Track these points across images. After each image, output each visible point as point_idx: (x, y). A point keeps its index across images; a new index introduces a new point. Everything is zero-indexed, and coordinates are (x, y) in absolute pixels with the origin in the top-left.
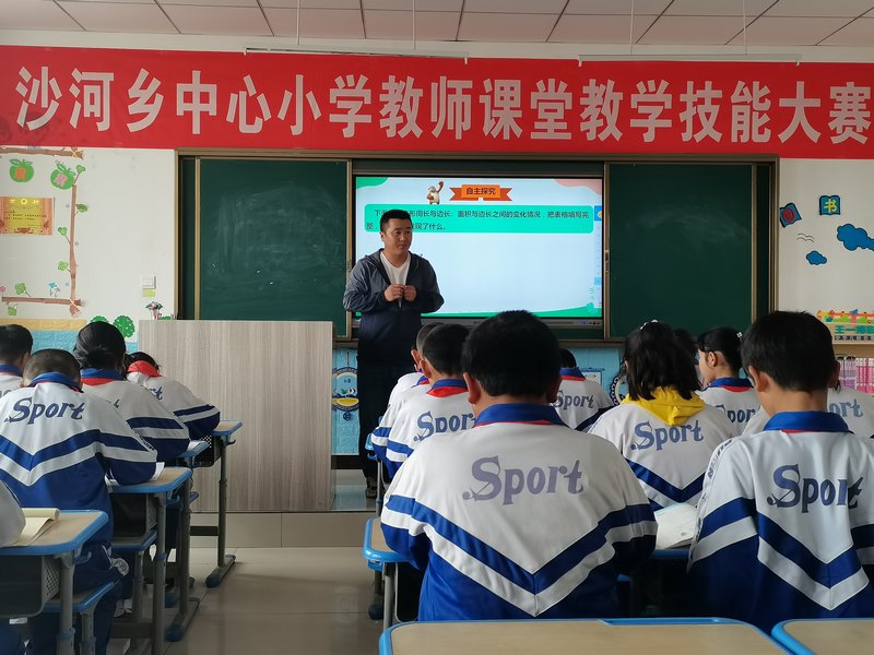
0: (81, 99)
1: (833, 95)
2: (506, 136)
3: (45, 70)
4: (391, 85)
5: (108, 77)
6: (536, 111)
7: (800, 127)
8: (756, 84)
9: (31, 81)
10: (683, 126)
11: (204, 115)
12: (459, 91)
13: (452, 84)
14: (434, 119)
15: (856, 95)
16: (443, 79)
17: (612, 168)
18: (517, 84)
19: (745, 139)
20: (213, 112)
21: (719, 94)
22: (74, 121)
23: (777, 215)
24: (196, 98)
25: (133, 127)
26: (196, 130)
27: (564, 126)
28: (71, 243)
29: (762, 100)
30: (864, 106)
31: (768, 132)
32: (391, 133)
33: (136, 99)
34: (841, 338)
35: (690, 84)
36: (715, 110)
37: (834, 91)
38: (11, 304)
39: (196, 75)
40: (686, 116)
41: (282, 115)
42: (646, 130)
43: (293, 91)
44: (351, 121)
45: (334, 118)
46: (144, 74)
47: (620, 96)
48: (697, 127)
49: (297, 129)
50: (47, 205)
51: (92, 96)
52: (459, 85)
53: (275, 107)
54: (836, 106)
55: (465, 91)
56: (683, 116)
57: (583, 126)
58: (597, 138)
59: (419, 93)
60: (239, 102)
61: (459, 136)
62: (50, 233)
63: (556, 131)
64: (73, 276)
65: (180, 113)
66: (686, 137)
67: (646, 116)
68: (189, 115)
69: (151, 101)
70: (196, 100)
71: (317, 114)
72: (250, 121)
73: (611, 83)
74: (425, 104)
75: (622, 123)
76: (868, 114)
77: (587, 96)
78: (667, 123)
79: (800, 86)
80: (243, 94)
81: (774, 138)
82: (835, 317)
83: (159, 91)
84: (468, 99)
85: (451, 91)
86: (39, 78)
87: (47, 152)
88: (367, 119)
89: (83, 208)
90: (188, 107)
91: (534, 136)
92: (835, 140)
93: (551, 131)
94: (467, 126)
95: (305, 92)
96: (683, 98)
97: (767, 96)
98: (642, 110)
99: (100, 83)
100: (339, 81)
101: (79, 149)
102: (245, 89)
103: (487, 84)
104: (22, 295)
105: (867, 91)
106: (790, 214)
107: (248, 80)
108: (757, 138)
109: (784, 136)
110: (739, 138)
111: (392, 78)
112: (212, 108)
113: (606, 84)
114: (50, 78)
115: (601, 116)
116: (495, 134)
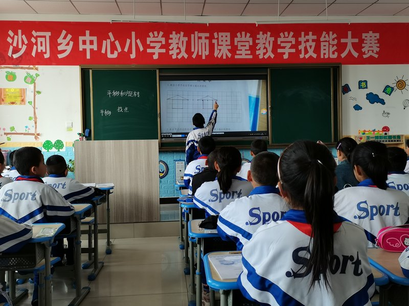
0: (36, 44)
1: (363, 37)
2: (224, 57)
3: (20, 31)
4: (173, 35)
5: (48, 34)
6: (237, 46)
7: (350, 50)
8: (331, 33)
9: (14, 36)
10: (300, 52)
11: (92, 50)
12: (203, 38)
13: (200, 35)
14: (193, 50)
15: (373, 37)
16: (196, 33)
17: (271, 70)
18: (228, 34)
19: (326, 57)
21: (315, 37)
22: (33, 54)
23: (341, 89)
24: (88, 43)
25: (60, 56)
26: (88, 57)
27: (249, 52)
28: (34, 108)
29: (333, 40)
30: (377, 42)
31: (336, 54)
32: (174, 57)
33: (61, 44)
35: (303, 33)
36: (314, 44)
37: (364, 35)
38: (9, 136)
39: (88, 32)
40: (301, 47)
41: (126, 50)
42: (284, 53)
43: (131, 39)
44: (156, 52)
45: (149, 51)
46: (64, 32)
47: (272, 39)
48: (306, 52)
49: (133, 56)
50: (23, 92)
51: (41, 42)
52: (203, 35)
53: (123, 47)
54: (365, 42)
55: (206, 38)
56: (300, 47)
57: (258, 52)
58: (264, 58)
59: (186, 39)
60: (106, 44)
61: (204, 58)
62: (25, 104)
63: (246, 55)
64: (36, 123)
65: (81, 49)
66: (302, 56)
67: (284, 48)
68: (85, 50)
69: (68, 44)
71: (141, 49)
72: (112, 53)
74: (189, 43)
75: (274, 51)
76: (378, 45)
77: (259, 39)
78: (293, 51)
79: (350, 33)
80: (108, 41)
81: (339, 56)
82: (366, 133)
83: (71, 40)
84: (207, 41)
85: (200, 38)
86: (18, 35)
87: (22, 68)
88: (164, 51)
89: (39, 92)
90: (84, 47)
91: (236, 57)
92: (365, 56)
93: (244, 55)
94: (207, 53)
95: (136, 39)
96: (300, 39)
97: (335, 38)
98: (283, 45)
99: (45, 37)
100: (151, 34)
101: (37, 66)
102: (110, 38)
103: (216, 35)
104: (13, 132)
105: (378, 35)
106: (346, 89)
107: (111, 34)
108: (332, 56)
109: (343, 55)
110: (324, 56)
111: (174, 32)
112: (95, 47)
113: (267, 34)
114: (22, 35)
115: (265, 48)
116: (219, 56)
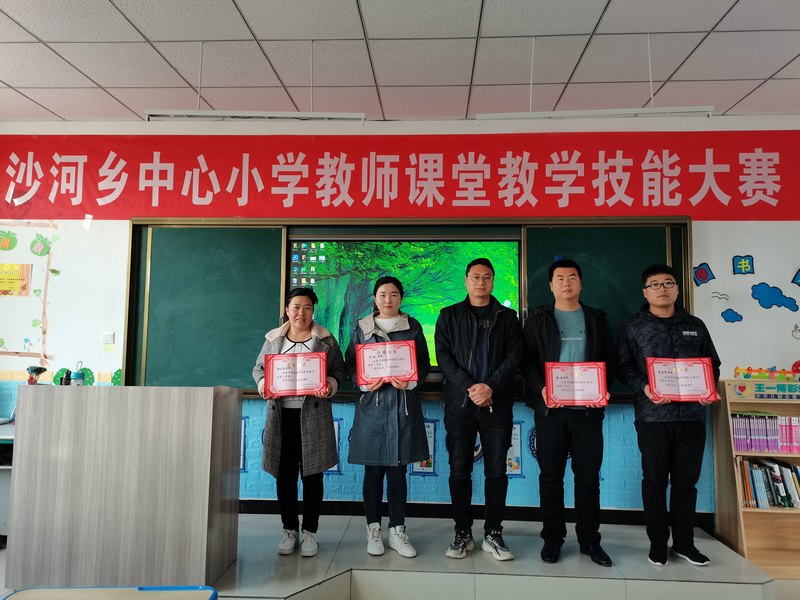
0: (59, 178)
1: (742, 161)
2: (430, 204)
3: (31, 155)
4: (326, 160)
5: (82, 160)
6: (457, 181)
7: (710, 189)
8: (666, 153)
9: (19, 164)
10: (596, 193)
11: (162, 190)
12: (387, 165)
13: (381, 158)
14: (364, 190)
15: (765, 160)
16: (373, 154)
17: (529, 231)
18: (439, 157)
19: (656, 203)
20: (170, 187)
21: (629, 162)
22: (52, 197)
23: (691, 275)
24: (156, 175)
25: (101, 202)
26: (155, 203)
27: (483, 194)
28: (44, 303)
29: (672, 167)
30: (773, 171)
31: (679, 196)
32: (326, 203)
33: (105, 177)
34: (762, 396)
35: (602, 154)
36: (626, 177)
37: (743, 157)
39: (157, 155)
40: (599, 183)
41: (230, 189)
42: (560, 196)
43: (240, 167)
44: (290, 193)
45: (275, 191)
46: (112, 155)
47: (535, 166)
48: (610, 192)
49: (243, 201)
50: (26, 271)
51: (68, 175)
52: (387, 159)
53: (224, 181)
54: (746, 171)
55: (393, 165)
56: (595, 183)
57: (501, 194)
58: (515, 205)
59: (351, 167)
60: (192, 178)
61: (386, 205)
62: (27, 294)
63: (476, 198)
64: (44, 333)
65: (142, 188)
66: (599, 202)
67: (560, 184)
68: (149, 190)
69: (118, 178)
70: (156, 177)
71: (260, 187)
72: (202, 195)
73: (526, 155)
74: (356, 177)
75: (537, 190)
76: (778, 178)
77: (504, 166)
78: (581, 190)
79: (709, 153)
80: (196, 171)
81: (685, 202)
82: (753, 374)
83: (124, 170)
84: (395, 172)
85: (380, 165)
86: (26, 162)
87: (28, 224)
88: (305, 191)
89: (55, 272)
90: (149, 183)
91: (456, 203)
92: (746, 203)
93: (471, 198)
94: (394, 195)
95: (251, 168)
96: (595, 166)
97: (677, 163)
98: (556, 178)
99: (75, 164)
100: (281, 158)
101: (55, 221)
102: (198, 166)
103: (413, 158)
105: (775, 157)
106: (704, 274)
107: (201, 159)
108: (668, 202)
109: (695, 200)
110: (650, 202)
111: (327, 154)
112: (169, 184)
113: (522, 155)
114: (34, 161)
115: (517, 184)
116: (419, 202)
